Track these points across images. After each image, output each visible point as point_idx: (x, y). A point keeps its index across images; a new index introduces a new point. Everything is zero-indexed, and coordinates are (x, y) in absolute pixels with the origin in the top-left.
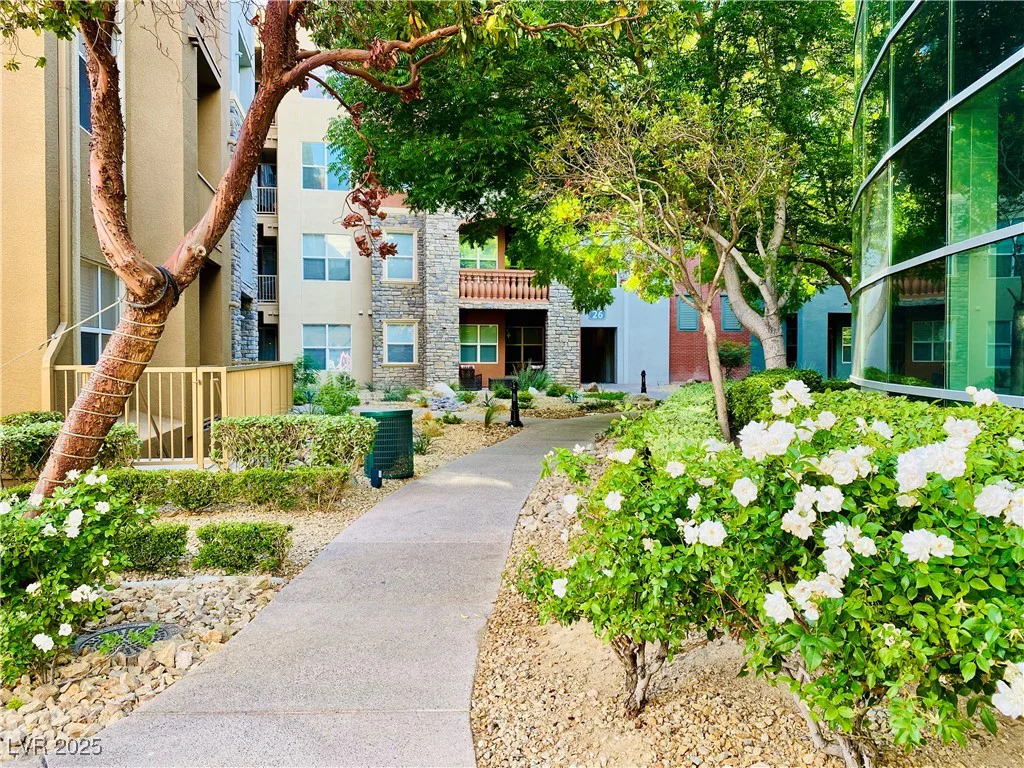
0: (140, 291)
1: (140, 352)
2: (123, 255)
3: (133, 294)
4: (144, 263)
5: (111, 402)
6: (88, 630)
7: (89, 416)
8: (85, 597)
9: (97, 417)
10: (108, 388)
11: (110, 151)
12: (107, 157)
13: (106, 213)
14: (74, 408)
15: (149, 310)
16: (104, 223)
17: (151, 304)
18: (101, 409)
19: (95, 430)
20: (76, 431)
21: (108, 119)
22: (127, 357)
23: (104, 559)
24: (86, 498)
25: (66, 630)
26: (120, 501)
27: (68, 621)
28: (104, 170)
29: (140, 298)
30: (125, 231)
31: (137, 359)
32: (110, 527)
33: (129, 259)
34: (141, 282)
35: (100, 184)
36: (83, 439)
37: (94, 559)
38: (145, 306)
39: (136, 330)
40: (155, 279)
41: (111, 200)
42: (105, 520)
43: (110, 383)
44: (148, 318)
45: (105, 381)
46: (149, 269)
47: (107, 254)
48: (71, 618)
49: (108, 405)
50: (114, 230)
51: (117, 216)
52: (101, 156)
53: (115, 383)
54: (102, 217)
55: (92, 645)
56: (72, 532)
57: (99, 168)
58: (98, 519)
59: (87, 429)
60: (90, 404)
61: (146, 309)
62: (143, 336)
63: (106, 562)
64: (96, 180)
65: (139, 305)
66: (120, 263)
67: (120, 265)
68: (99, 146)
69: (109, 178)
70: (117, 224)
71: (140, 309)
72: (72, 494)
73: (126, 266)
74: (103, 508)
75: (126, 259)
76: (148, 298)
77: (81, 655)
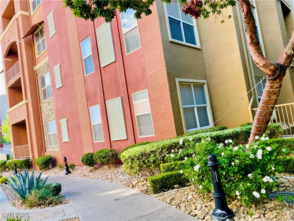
0: (270, 73)
1: (274, 94)
2: (262, 62)
3: (268, 75)
4: (270, 63)
5: (267, 114)
6: (273, 192)
7: (261, 119)
8: (268, 181)
9: (263, 119)
10: (265, 109)
11: (252, 29)
12: (251, 32)
13: (254, 50)
14: (255, 117)
15: (275, 79)
16: (254, 54)
17: (275, 77)
18: (264, 116)
19: (263, 123)
20: (257, 124)
21: (249, 20)
22: (270, 97)
23: (272, 167)
24: (263, 146)
25: (263, 191)
26: (275, 146)
27: (264, 188)
28: (251, 37)
29: (271, 75)
30: (261, 54)
31: (274, 97)
32: (273, 156)
33: (264, 63)
34: (270, 70)
35: (250, 41)
36: (260, 127)
37: (269, 167)
38: (273, 78)
39: (271, 87)
40: (275, 67)
41: (255, 45)
42: (271, 153)
43: (266, 107)
44: (275, 82)
45: (264, 106)
46: (272, 64)
47: (257, 64)
48: (265, 187)
49: (266, 114)
50: (257, 55)
51: (258, 50)
52: (249, 32)
53: (267, 107)
54: (252, 52)
55: (275, 198)
56: (260, 157)
57: (249, 37)
58: (268, 153)
59: (261, 123)
60: (260, 115)
61: (274, 79)
62: (274, 89)
63: (273, 169)
64: (249, 40)
65: (271, 78)
66: (261, 65)
67: (261, 66)
68: (248, 29)
69: (253, 39)
70: (258, 53)
71: (271, 79)
72: (258, 144)
73: (264, 65)
74: (269, 149)
75: (263, 63)
76: (273, 75)
77: (272, 200)
